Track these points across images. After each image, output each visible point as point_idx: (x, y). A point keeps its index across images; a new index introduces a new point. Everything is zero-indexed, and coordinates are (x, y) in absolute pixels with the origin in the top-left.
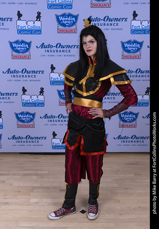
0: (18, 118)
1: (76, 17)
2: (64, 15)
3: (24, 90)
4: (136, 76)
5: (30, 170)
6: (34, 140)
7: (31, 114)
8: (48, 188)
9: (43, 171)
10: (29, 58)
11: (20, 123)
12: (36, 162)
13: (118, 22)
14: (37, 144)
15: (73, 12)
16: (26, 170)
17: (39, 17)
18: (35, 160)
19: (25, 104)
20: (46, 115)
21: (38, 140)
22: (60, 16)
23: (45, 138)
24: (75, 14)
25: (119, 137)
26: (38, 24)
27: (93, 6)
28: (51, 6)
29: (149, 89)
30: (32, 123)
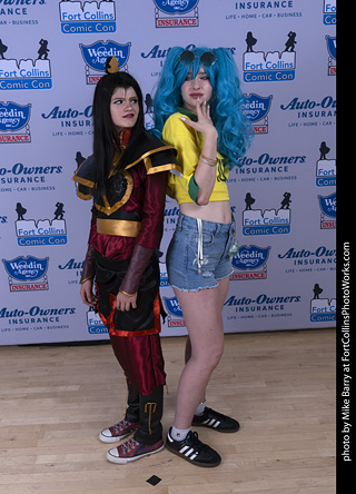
0: (11, 272)
1: (125, 49)
2: (98, 46)
3: (21, 211)
4: (261, 170)
5: (40, 385)
6: (48, 316)
7: (38, 261)
8: (77, 426)
9: (69, 384)
10: (27, 140)
11: (15, 281)
12: (53, 364)
14: (56, 324)
15: (118, 37)
16: (31, 385)
17: (43, 51)
18: (52, 360)
19: (25, 240)
20: (72, 261)
21: (58, 315)
22: (91, 48)
23: (73, 311)
24: (122, 42)
25: (232, 301)
26: (42, 66)
27: (160, 24)
28: (70, 27)
29: (287, 196)
30: (41, 280)
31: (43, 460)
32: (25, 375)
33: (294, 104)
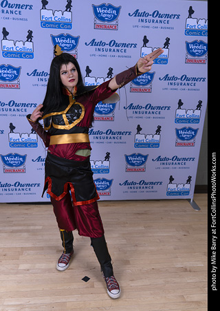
0: (5, 162)
1: (77, 40)
2: (61, 36)
3: (12, 127)
4: (146, 113)
5: (20, 225)
6: (25, 188)
7: (20, 156)
8: (42, 248)
9: (36, 225)
10: (18, 87)
11: (7, 167)
12: (27, 214)
13: (126, 48)
14: (29, 192)
15: (73, 32)
16: (15, 225)
17: (30, 37)
18: (26, 211)
19: (14, 144)
20: (40, 157)
21: (30, 187)
22: (57, 37)
25: (126, 183)
26: (29, 45)
27: (97, 27)
28: (46, 24)
29: (159, 128)
30: (22, 167)
31: (23, 267)
32: (11, 219)
33: (166, 77)
